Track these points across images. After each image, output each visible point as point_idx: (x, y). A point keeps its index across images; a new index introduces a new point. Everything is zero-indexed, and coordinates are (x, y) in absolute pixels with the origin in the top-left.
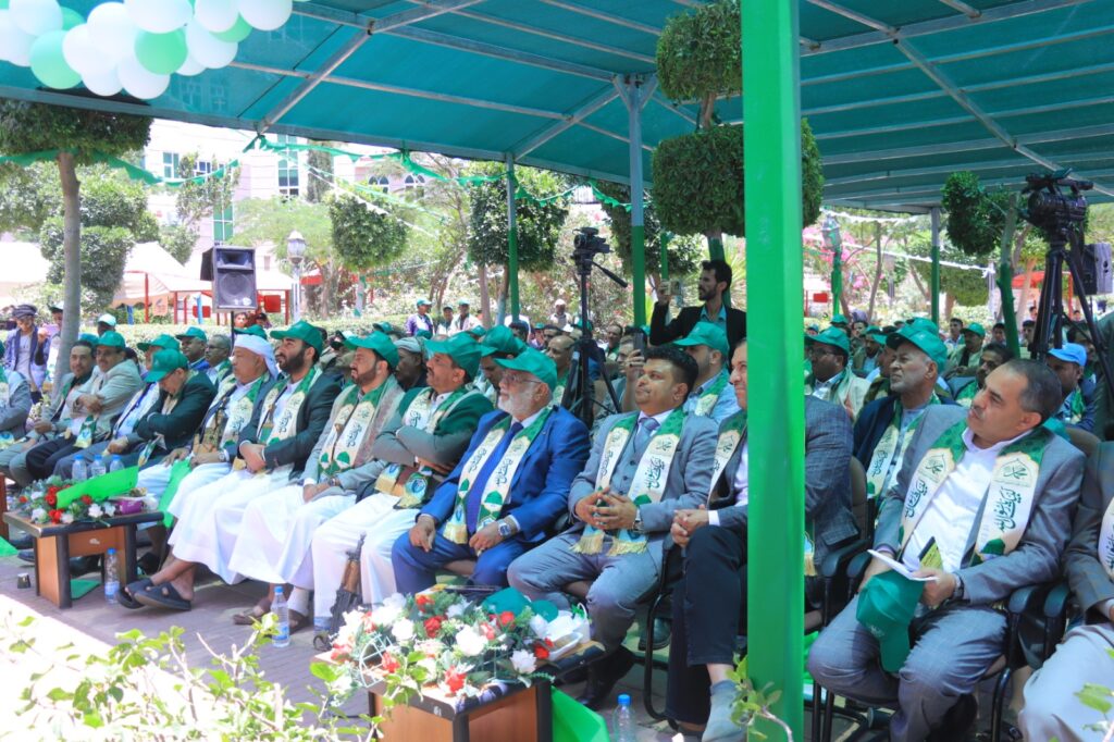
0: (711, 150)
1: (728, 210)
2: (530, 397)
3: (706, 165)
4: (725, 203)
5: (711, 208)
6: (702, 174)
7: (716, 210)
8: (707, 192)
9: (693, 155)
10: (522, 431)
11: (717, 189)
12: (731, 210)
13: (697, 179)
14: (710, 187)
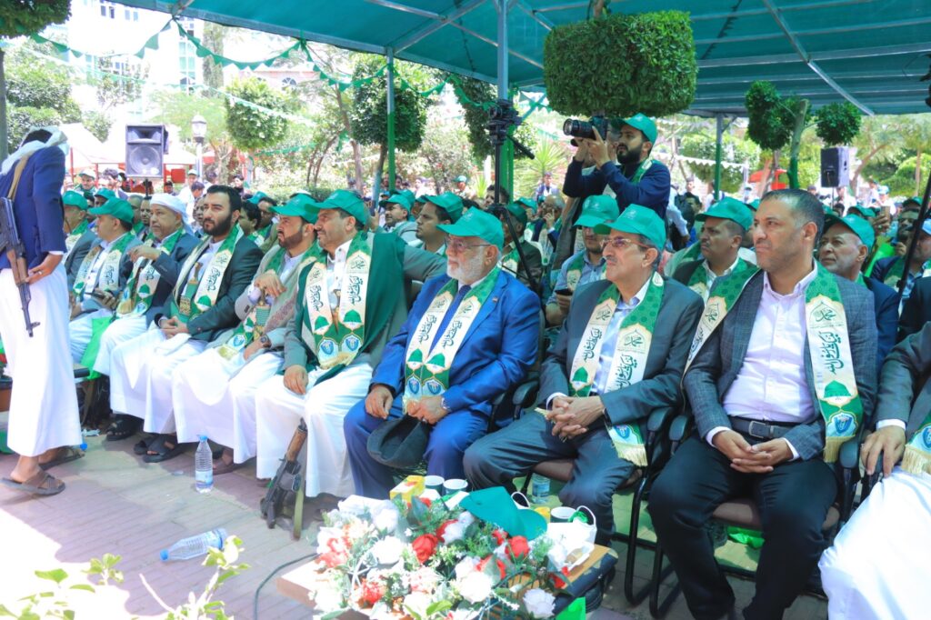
0: (609, 35)
1: (621, 91)
2: (481, 263)
3: (603, 48)
4: (619, 85)
5: (606, 88)
6: (599, 56)
7: (610, 91)
8: (603, 73)
9: (590, 39)
10: (470, 291)
11: (613, 71)
12: (624, 91)
13: (594, 61)
14: (606, 69)
